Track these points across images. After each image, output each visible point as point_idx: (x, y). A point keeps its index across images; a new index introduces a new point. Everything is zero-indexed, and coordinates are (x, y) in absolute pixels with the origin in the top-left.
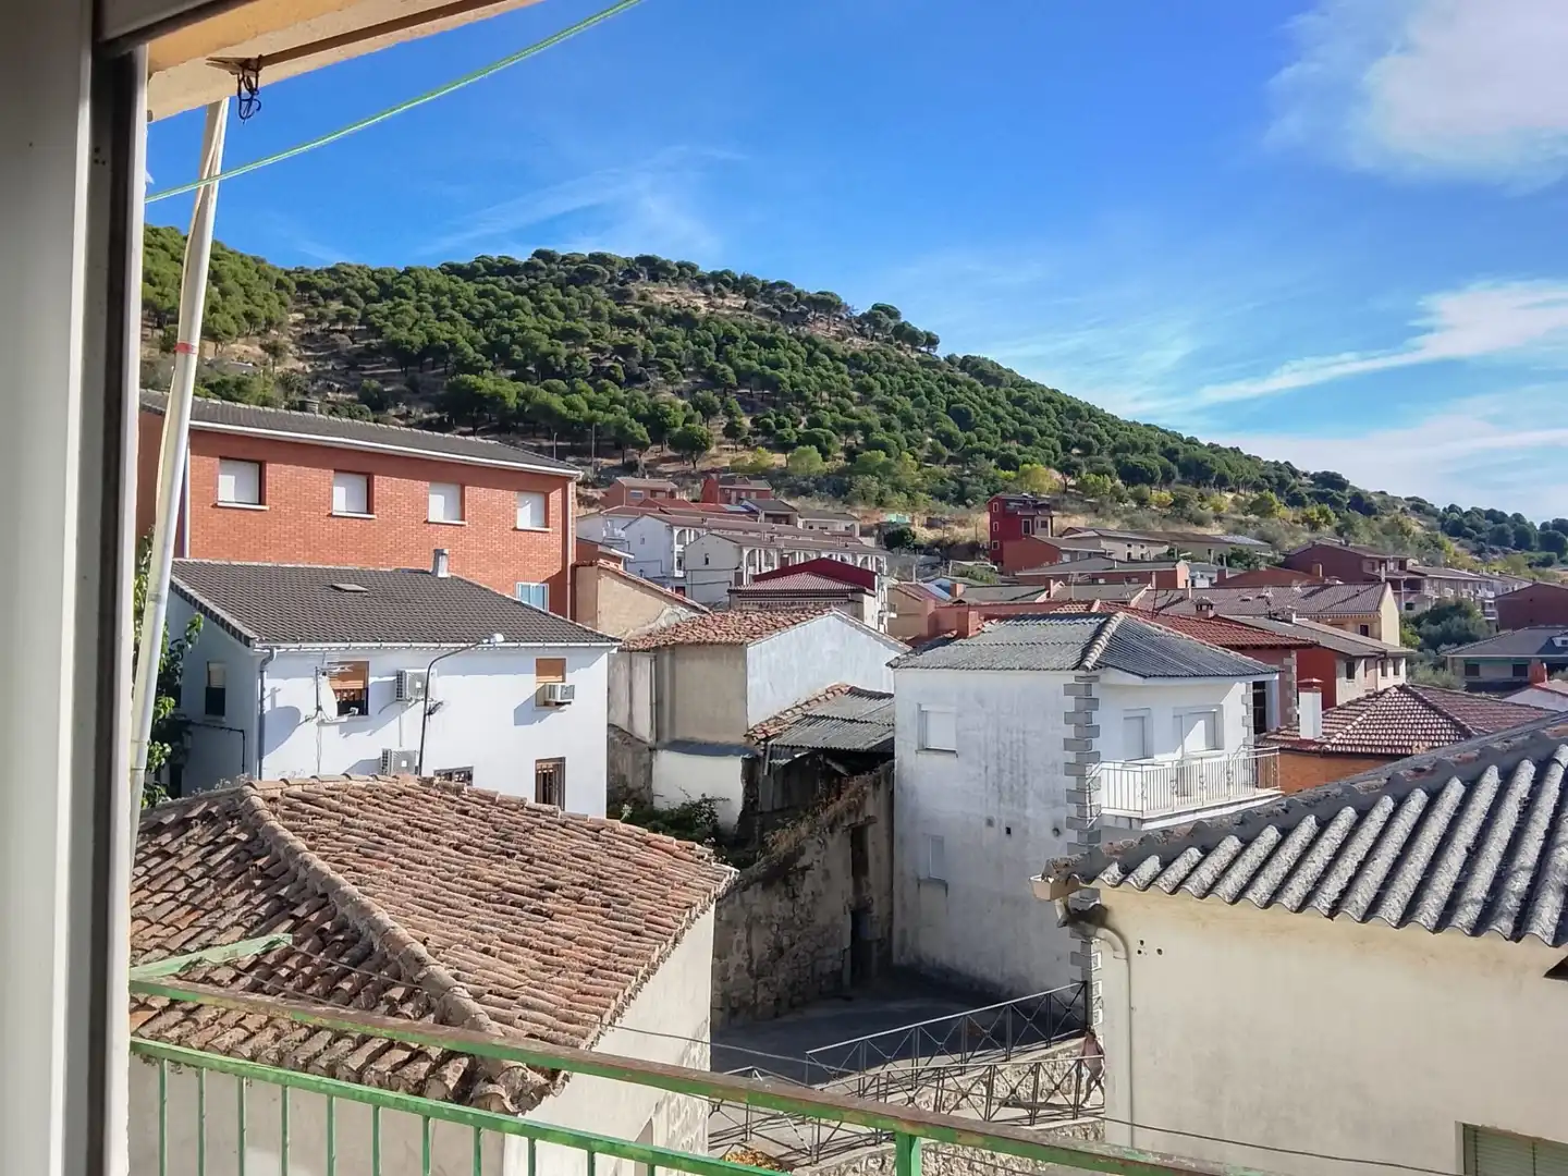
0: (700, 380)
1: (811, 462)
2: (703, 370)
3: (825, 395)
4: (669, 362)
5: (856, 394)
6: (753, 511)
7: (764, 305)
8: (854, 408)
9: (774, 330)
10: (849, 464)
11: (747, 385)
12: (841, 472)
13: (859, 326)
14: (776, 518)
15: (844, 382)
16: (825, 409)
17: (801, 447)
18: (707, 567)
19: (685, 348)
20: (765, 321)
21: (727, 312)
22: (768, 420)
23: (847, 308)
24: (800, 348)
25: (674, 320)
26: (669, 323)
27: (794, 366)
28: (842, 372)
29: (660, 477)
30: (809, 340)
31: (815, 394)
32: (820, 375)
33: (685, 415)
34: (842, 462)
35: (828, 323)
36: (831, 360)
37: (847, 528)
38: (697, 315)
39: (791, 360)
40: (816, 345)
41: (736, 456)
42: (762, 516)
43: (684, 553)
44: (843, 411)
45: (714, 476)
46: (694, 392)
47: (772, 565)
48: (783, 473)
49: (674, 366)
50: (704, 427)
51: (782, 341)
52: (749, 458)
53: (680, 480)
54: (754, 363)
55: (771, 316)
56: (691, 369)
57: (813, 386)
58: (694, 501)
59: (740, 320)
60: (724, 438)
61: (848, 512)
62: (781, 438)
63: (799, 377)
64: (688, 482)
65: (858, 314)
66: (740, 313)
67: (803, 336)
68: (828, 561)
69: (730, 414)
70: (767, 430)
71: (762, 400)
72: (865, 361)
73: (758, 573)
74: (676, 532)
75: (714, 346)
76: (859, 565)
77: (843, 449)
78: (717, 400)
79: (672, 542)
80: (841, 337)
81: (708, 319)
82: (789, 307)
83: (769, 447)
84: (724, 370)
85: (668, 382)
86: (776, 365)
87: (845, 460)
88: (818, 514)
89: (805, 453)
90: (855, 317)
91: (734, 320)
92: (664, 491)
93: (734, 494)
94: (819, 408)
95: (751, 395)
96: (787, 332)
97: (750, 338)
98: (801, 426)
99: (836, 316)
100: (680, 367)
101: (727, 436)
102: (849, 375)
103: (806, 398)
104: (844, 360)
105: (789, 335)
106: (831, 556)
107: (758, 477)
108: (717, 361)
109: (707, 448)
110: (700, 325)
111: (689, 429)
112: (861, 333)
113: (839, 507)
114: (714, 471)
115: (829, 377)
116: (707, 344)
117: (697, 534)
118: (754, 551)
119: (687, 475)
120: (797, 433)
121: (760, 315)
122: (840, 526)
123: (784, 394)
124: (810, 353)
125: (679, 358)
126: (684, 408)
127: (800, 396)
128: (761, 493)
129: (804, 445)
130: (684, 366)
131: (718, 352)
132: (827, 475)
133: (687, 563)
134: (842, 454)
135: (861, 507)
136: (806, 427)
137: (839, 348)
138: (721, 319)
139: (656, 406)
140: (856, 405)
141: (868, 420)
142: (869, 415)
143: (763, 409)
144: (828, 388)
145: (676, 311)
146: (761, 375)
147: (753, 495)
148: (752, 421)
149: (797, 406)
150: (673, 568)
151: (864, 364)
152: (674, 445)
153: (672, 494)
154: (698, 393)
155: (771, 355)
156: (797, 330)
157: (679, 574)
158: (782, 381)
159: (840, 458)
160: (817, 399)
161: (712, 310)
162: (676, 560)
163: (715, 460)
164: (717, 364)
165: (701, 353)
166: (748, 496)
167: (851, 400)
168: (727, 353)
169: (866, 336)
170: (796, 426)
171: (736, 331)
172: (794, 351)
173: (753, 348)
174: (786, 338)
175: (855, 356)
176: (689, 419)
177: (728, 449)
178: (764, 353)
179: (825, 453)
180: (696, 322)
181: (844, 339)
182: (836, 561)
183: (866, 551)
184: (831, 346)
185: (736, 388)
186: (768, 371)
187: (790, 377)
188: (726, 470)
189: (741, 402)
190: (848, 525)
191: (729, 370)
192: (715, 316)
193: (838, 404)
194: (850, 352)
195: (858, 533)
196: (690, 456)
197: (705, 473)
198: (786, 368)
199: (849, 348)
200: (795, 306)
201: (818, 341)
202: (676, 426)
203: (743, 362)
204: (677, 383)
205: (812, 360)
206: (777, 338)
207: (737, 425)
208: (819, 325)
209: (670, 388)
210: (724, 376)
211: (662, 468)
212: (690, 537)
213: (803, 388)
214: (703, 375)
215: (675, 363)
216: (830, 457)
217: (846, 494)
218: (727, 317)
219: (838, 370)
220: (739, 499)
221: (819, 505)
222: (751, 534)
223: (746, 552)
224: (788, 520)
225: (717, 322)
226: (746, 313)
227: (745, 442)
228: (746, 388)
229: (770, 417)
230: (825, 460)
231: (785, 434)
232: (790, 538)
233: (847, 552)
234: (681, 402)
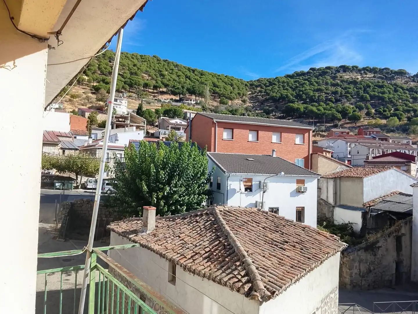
0: (358, 99)
1: (395, 122)
2: (359, 96)
3: (400, 101)
4: (349, 95)
5: (411, 100)
6: (374, 137)
7: (380, 75)
8: (410, 105)
9: (383, 82)
10: (408, 122)
11: (374, 100)
12: (406, 125)
13: (413, 79)
14: (382, 140)
15: (407, 97)
16: (400, 105)
17: (391, 118)
18: (358, 154)
19: (354, 90)
20: (380, 80)
21: (368, 79)
22: (380, 110)
23: (408, 74)
24: (391, 87)
25: (351, 83)
26: (349, 84)
27: (390, 93)
28: (406, 94)
29: (345, 128)
30: (395, 84)
31: (397, 101)
32: (398, 95)
33: (353, 110)
34: (406, 122)
35: (402, 79)
36: (402, 90)
37: (407, 142)
38: (358, 81)
39: (389, 91)
40: (397, 86)
41: (369, 121)
42: (377, 139)
43: (351, 150)
44: (406, 105)
45: (362, 127)
46: (356, 103)
47: (380, 154)
48: (386, 125)
49: (350, 96)
50: (359, 113)
51: (386, 86)
52: (374, 121)
53: (351, 129)
54: (376, 93)
55: (382, 78)
56: (355, 96)
57: (396, 98)
58: (355, 135)
59: (372, 81)
60: (365, 116)
61: (408, 137)
62: (385, 115)
63: (391, 96)
64: (354, 129)
65: (412, 75)
66: (372, 78)
67: (393, 83)
68: (400, 153)
69: (367, 108)
70: (380, 113)
71: (379, 104)
72: (415, 89)
73: (375, 156)
74: (349, 144)
75: (363, 89)
76: (411, 154)
77: (406, 117)
78: (363, 105)
79: (347, 147)
80: (406, 82)
81: (361, 82)
82: (388, 75)
83: (380, 118)
84: (366, 96)
85: (348, 101)
86: (383, 93)
87: (407, 121)
88: (397, 138)
89: (392, 120)
90: (411, 76)
91: (370, 81)
92: (345, 132)
93: (368, 133)
94: (398, 105)
95: (375, 103)
96: (387, 83)
97: (375, 86)
98: (392, 111)
99: (404, 76)
100: (352, 96)
101: (367, 115)
102: (409, 94)
103: (393, 103)
104: (407, 90)
105: (388, 84)
106: (400, 151)
107: (376, 127)
108: (364, 93)
109: (360, 119)
110: (359, 83)
111: (354, 114)
112: (414, 81)
113: (405, 135)
114: (362, 126)
115: (402, 95)
116: (361, 88)
117: (355, 144)
118: (374, 149)
119: (354, 127)
120: (390, 113)
121: (378, 78)
122: (405, 141)
123: (386, 102)
124: (395, 88)
125: (352, 93)
126: (353, 108)
127: (391, 102)
128: (377, 132)
129: (392, 117)
130: (353, 96)
131: (364, 91)
132: (401, 126)
133: (352, 153)
134: (406, 119)
135: (413, 135)
136: (393, 111)
137: (405, 86)
138: (365, 81)
139: (344, 108)
140: (411, 103)
141: (416, 108)
142: (416, 106)
143: (379, 107)
144: (401, 99)
145: (351, 80)
146: (378, 96)
147: (375, 133)
148: (375, 111)
149: (390, 105)
150: (347, 155)
151: (414, 90)
152: (349, 119)
153: (348, 133)
154: (357, 103)
155: (382, 90)
156: (391, 82)
157: (349, 156)
158: (385, 98)
159: (405, 120)
160: (398, 102)
161: (363, 78)
162: (348, 152)
163: (362, 123)
164: (364, 94)
165: (359, 91)
166: (373, 133)
167: (410, 102)
168: (367, 91)
169: (415, 82)
170: (390, 111)
171: (370, 84)
172: (389, 88)
173: (376, 89)
174: (387, 85)
175: (411, 88)
176: (354, 111)
177: (367, 119)
178: (380, 90)
179: (400, 119)
180: (357, 83)
181: (407, 83)
182: (402, 153)
183: (414, 149)
184: (402, 86)
185: (370, 101)
186: (381, 95)
187: (388, 96)
188: (366, 125)
189: (371, 105)
190: (408, 141)
191: (368, 96)
192: (363, 80)
193: (405, 103)
194: (409, 87)
195: (411, 144)
196: (355, 122)
197: (359, 127)
198: (387, 94)
199: (409, 86)
200: (390, 75)
201: (398, 84)
202: (350, 113)
203: (372, 93)
204: (351, 101)
205: (396, 91)
206: (384, 85)
207: (370, 112)
208: (399, 79)
209: (349, 102)
210: (366, 97)
211: (345, 126)
212: (353, 145)
213: (392, 99)
214: (359, 98)
215: (350, 95)
216: (402, 120)
217: (407, 131)
218: (367, 80)
219: (405, 93)
220: (370, 134)
221: (397, 135)
222: (373, 145)
223: (371, 150)
224: (386, 140)
225: (364, 82)
226: (374, 78)
227: (373, 117)
228: (373, 101)
229: (381, 109)
230: (400, 121)
231: (386, 114)
232: (386, 145)
233: (406, 149)
234: (352, 106)
